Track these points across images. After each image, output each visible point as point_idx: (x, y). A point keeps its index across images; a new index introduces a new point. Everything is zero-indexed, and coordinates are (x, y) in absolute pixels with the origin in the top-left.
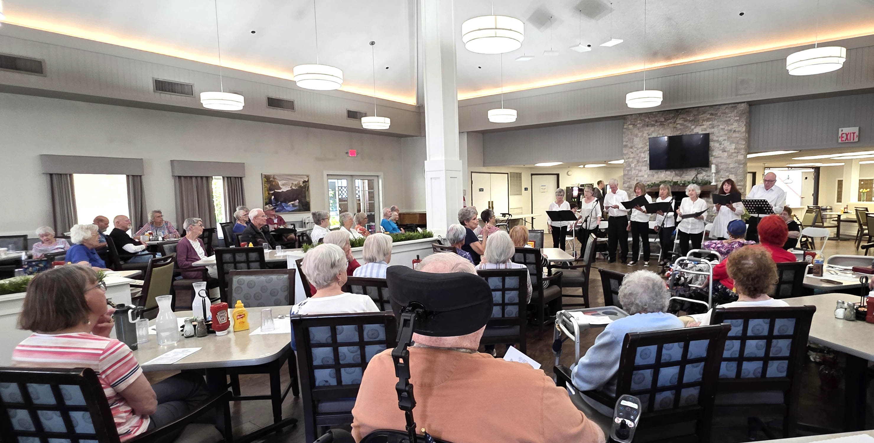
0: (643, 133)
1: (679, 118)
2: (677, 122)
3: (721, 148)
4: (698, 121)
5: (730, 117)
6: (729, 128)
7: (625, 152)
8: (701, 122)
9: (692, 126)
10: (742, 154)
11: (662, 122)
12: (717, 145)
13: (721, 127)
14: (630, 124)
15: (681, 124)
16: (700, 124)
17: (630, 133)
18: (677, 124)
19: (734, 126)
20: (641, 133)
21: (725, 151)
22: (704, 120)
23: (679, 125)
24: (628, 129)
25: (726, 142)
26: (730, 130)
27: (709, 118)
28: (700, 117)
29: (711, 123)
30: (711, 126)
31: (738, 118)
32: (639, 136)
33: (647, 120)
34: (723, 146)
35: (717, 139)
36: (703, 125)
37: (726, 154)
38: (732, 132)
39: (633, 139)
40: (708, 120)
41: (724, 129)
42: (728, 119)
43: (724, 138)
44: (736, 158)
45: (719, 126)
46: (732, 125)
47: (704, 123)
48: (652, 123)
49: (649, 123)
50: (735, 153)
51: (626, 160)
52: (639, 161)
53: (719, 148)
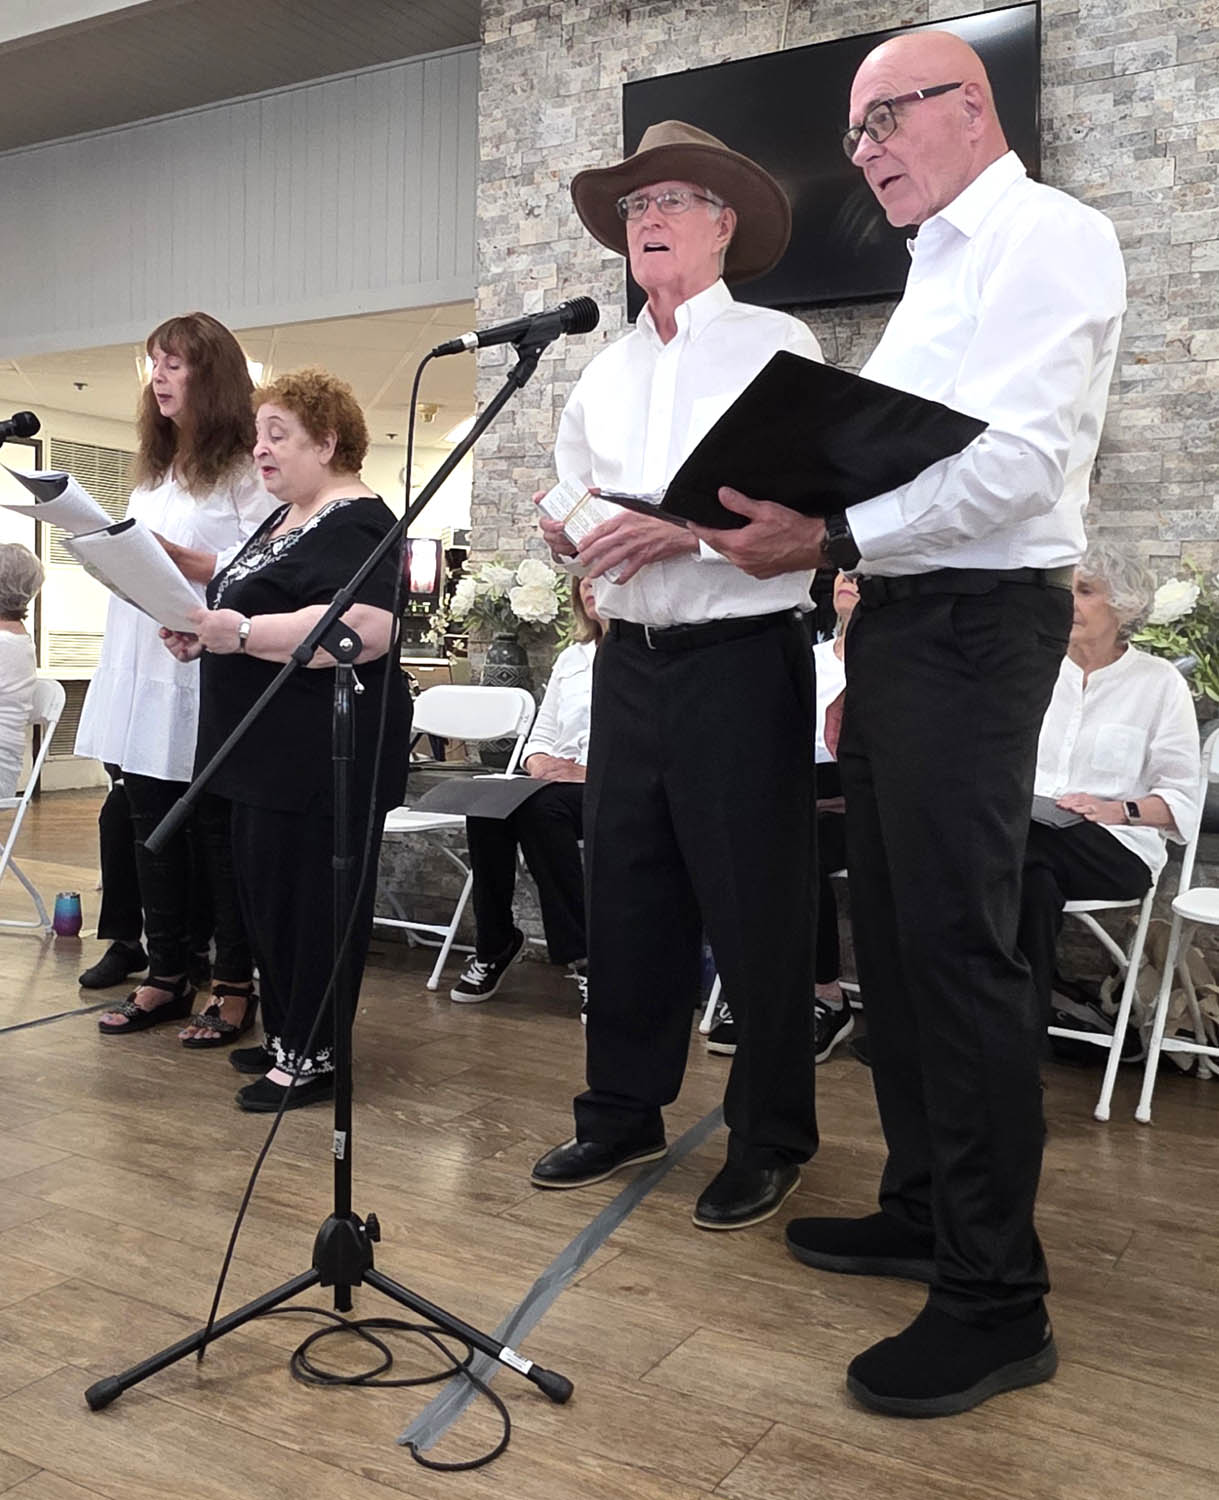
0: (598, 71)
7: (490, 212)
12: (1098, 105)
14: (524, 17)
17: (515, 78)
21: (1159, 150)
32: (575, 87)
34: (1140, 110)
35: (1099, 58)
37: (1164, 172)
39: (537, 118)
43: (1154, 44)
51: (495, 270)
52: (569, 267)
53: (1110, 128)
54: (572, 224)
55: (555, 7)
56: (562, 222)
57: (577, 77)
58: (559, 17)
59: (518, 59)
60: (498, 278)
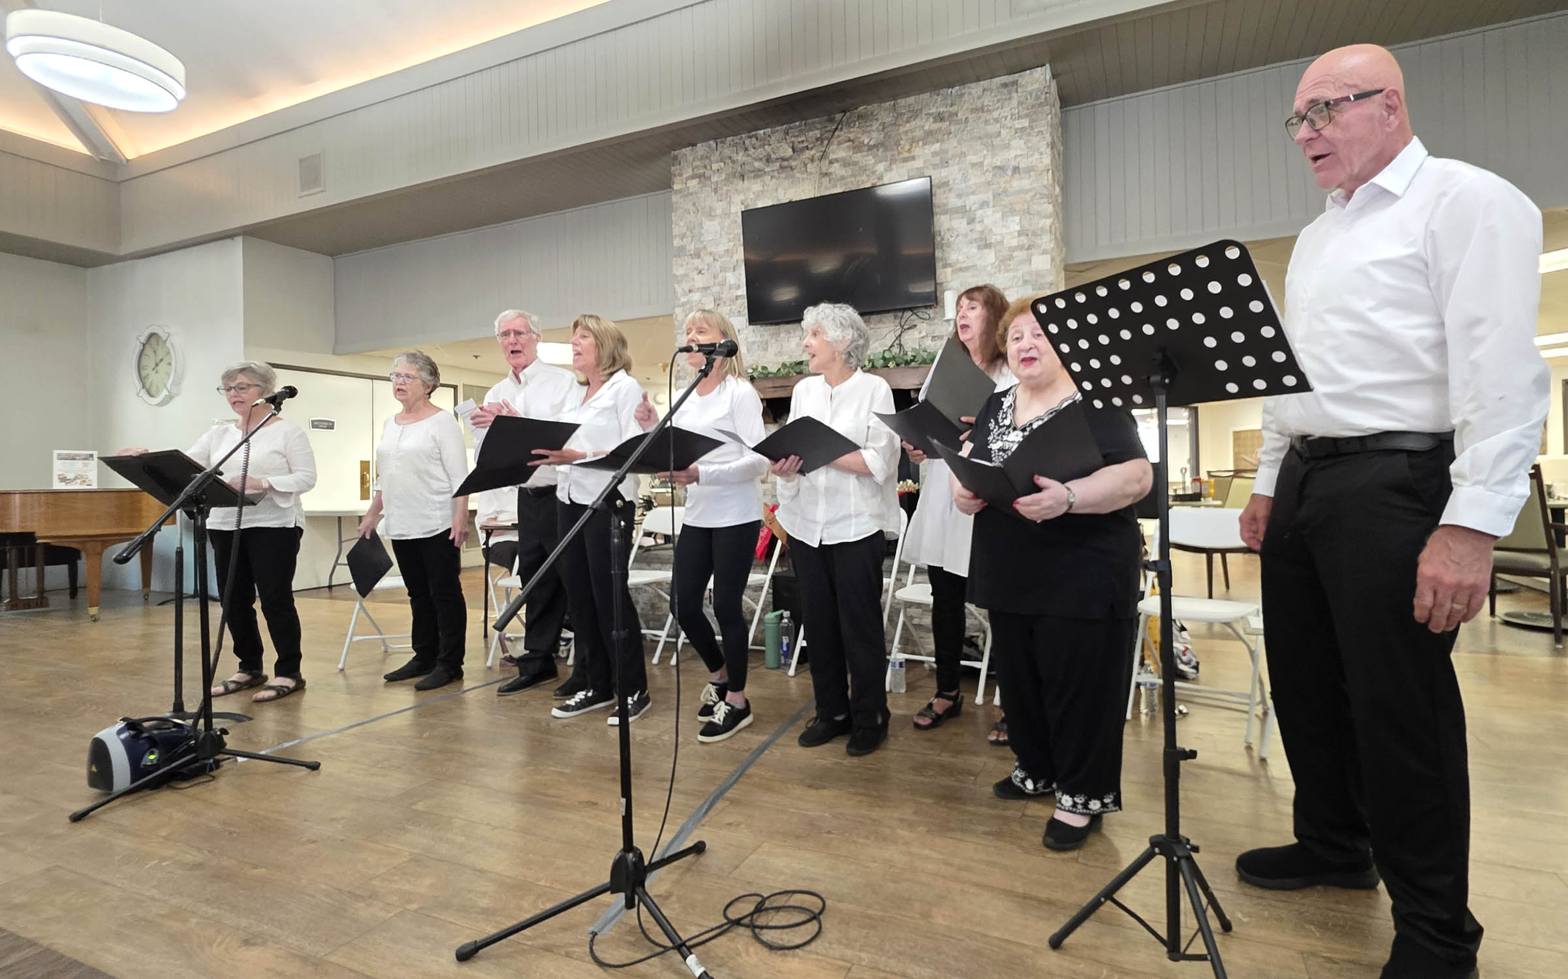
0: (730, 203)
1: (835, 141)
2: (832, 156)
3: (975, 236)
4: (898, 144)
5: (997, 120)
6: (998, 162)
7: (679, 271)
8: (907, 147)
9: (876, 163)
10: (1044, 252)
11: (784, 159)
12: (960, 224)
13: (972, 158)
14: (693, 177)
15: (846, 163)
16: (906, 155)
17: (690, 206)
18: (831, 162)
19: (1013, 153)
20: (724, 203)
21: (988, 246)
22: (914, 141)
23: (836, 165)
24: (686, 194)
25: (989, 211)
26: (1001, 168)
27: (930, 133)
28: (902, 129)
29: (937, 146)
30: (937, 160)
31: (1025, 123)
32: (719, 212)
33: (740, 157)
34: (979, 227)
35: (959, 203)
36: (913, 158)
37: (990, 256)
38: (1009, 173)
39: (701, 225)
40: (929, 136)
41: (981, 164)
42: (992, 128)
43: (983, 197)
44: (1025, 268)
45: (964, 154)
46: (1007, 147)
47: (917, 151)
48: (757, 164)
49: (747, 168)
50: (1021, 247)
51: (683, 300)
52: (720, 299)
53: (966, 235)
54: (720, 278)
55: (708, 173)
56: (715, 277)
57: (719, 207)
58: (709, 178)
59: (690, 197)
60: (684, 304)
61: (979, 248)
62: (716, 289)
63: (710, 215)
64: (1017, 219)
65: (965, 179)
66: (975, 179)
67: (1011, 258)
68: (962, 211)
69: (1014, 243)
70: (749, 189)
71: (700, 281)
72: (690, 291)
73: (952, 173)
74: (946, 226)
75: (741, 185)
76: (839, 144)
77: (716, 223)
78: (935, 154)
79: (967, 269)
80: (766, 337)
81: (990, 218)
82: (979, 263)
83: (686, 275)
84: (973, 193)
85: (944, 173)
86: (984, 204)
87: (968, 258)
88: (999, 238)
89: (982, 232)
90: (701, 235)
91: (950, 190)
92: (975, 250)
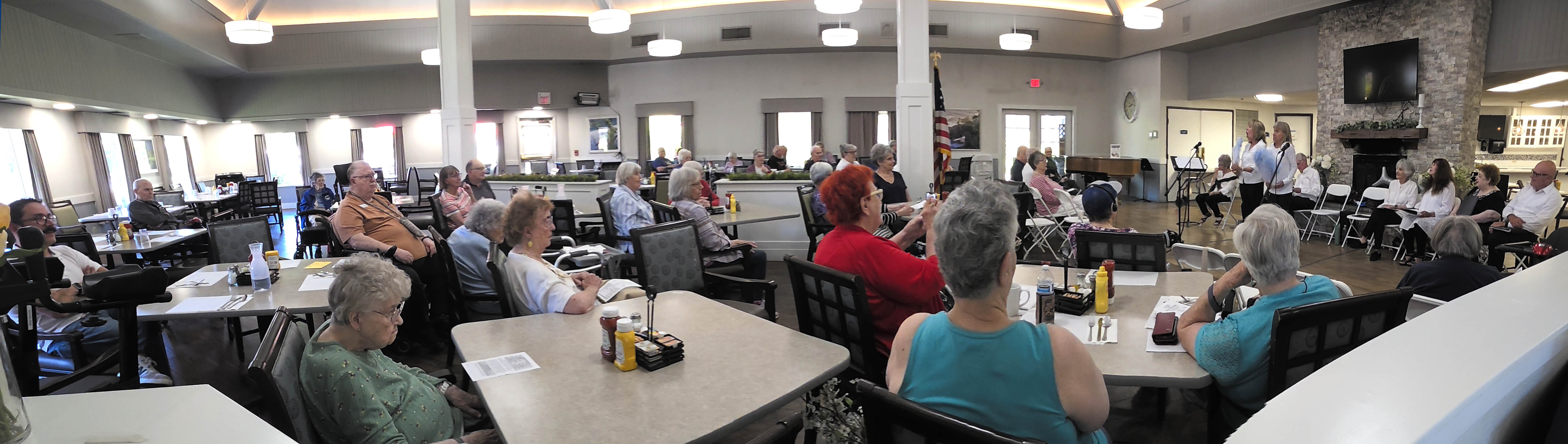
1: (1384, 13)
2: (1383, 21)
3: (1437, 65)
4: (1410, 17)
5: (1452, 6)
6: (1450, 28)
7: (1320, 75)
8: (1413, 19)
9: (1400, 26)
10: (1464, 76)
11: (1363, 22)
13: (1440, 26)
14: (1327, 29)
15: (1388, 26)
16: (1413, 22)
17: (1325, 44)
18: (1382, 25)
19: (1457, 24)
20: (1338, 43)
22: (1417, 16)
23: (1384, 26)
24: (1324, 37)
25: (1444, 53)
26: (1451, 32)
27: (1423, 11)
28: (1412, 9)
29: (1426, 19)
30: (1425, 26)
31: (1462, 9)
32: (1336, 47)
33: (1346, 19)
34: (1439, 61)
35: (1432, 49)
36: (1415, 24)
37: (1442, 76)
38: (1454, 34)
39: (1328, 53)
40: (1423, 14)
41: (1443, 29)
42: (1449, 11)
43: (1442, 46)
44: (1455, 83)
45: (1436, 24)
46: (1455, 21)
47: (1417, 21)
48: (1352, 23)
49: (1348, 25)
50: (1454, 72)
54: (1335, 80)
55: (1333, 27)
56: (1333, 79)
57: (1337, 45)
58: (1332, 33)
59: (1325, 39)
60: (1321, 91)
61: (1438, 72)
62: (1334, 85)
63: (1333, 49)
64: (1455, 58)
65: (1436, 37)
66: (1440, 37)
67: (1450, 77)
68: (1433, 53)
69: (1452, 70)
70: (1348, 36)
71: (1327, 81)
72: (1324, 85)
73: (1430, 33)
74: (1426, 60)
75: (1346, 34)
76: (1387, 15)
77: (1335, 52)
78: (1424, 23)
79: (1431, 82)
80: (1352, 109)
81: (1444, 56)
82: (1437, 79)
83: (1323, 77)
84: (1438, 44)
85: (1428, 33)
86: (1442, 50)
87: (1433, 76)
88: (1446, 67)
89: (1440, 64)
90: (1329, 58)
91: (1429, 42)
92: (1436, 73)
